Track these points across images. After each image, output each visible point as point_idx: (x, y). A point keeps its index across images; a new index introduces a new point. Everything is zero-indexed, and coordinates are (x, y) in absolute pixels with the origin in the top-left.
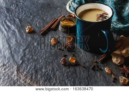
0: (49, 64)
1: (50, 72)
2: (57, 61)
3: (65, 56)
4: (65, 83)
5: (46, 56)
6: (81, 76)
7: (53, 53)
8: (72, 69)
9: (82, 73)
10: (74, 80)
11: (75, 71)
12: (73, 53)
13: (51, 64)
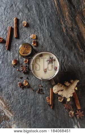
0: (10, 84)
1: (11, 91)
2: (16, 82)
3: (21, 78)
4: (20, 101)
5: (8, 76)
6: (30, 97)
7: (13, 74)
8: (24, 91)
9: (31, 95)
10: (25, 100)
11: (27, 92)
12: (27, 76)
13: (11, 84)
